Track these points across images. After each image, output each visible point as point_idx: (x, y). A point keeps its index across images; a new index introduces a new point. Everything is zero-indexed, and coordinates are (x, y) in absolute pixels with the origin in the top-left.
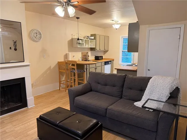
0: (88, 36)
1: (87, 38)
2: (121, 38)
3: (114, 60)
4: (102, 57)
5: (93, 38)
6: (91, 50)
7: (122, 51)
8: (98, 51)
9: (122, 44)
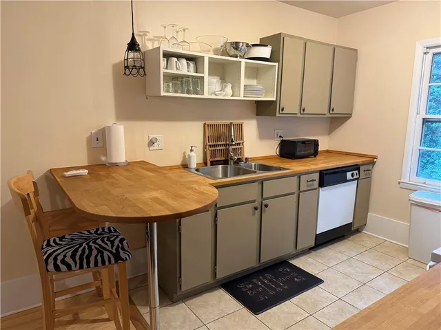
0: (237, 43)
1: (233, 52)
2: (420, 50)
3: (373, 163)
4: (316, 143)
5: (266, 52)
6: (257, 115)
7: (425, 121)
8: (292, 118)
9: (426, 84)
